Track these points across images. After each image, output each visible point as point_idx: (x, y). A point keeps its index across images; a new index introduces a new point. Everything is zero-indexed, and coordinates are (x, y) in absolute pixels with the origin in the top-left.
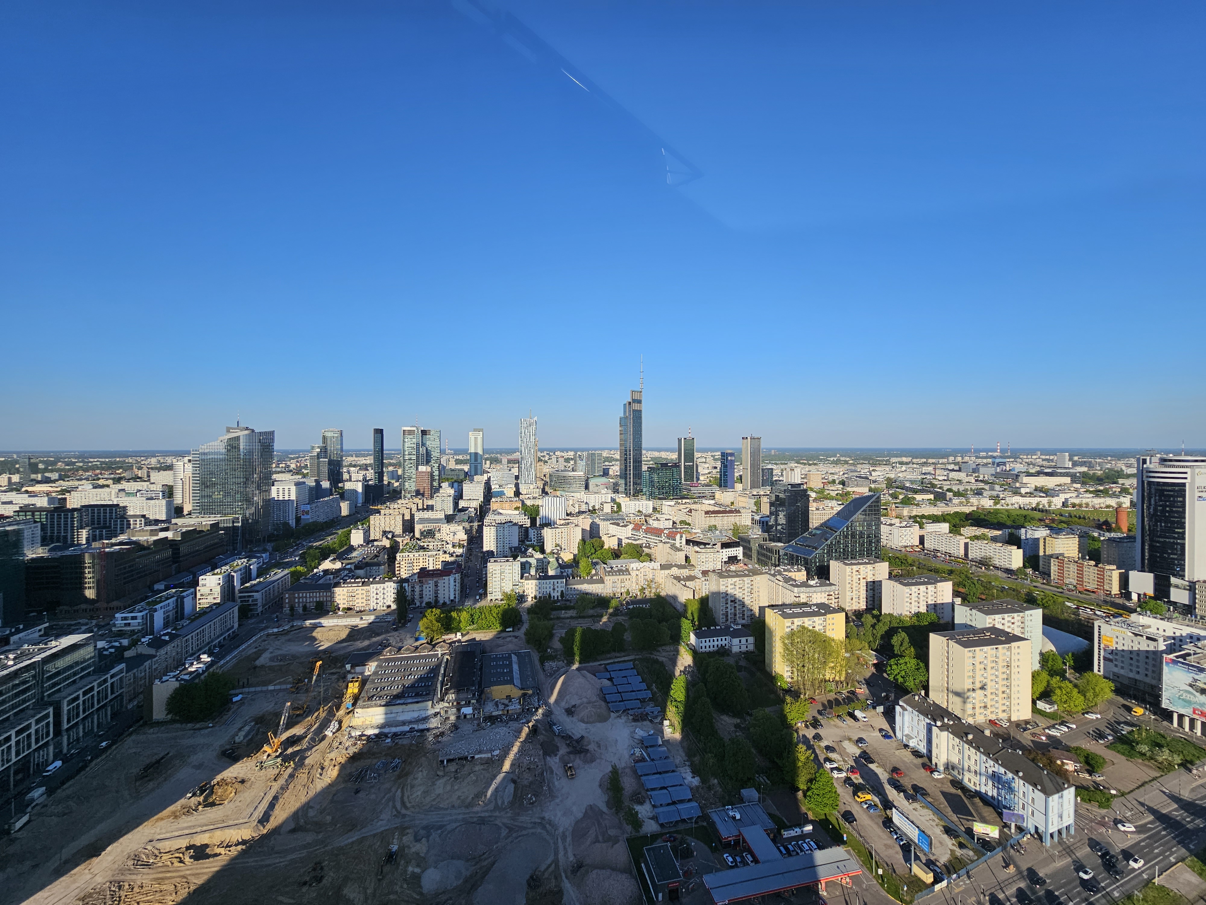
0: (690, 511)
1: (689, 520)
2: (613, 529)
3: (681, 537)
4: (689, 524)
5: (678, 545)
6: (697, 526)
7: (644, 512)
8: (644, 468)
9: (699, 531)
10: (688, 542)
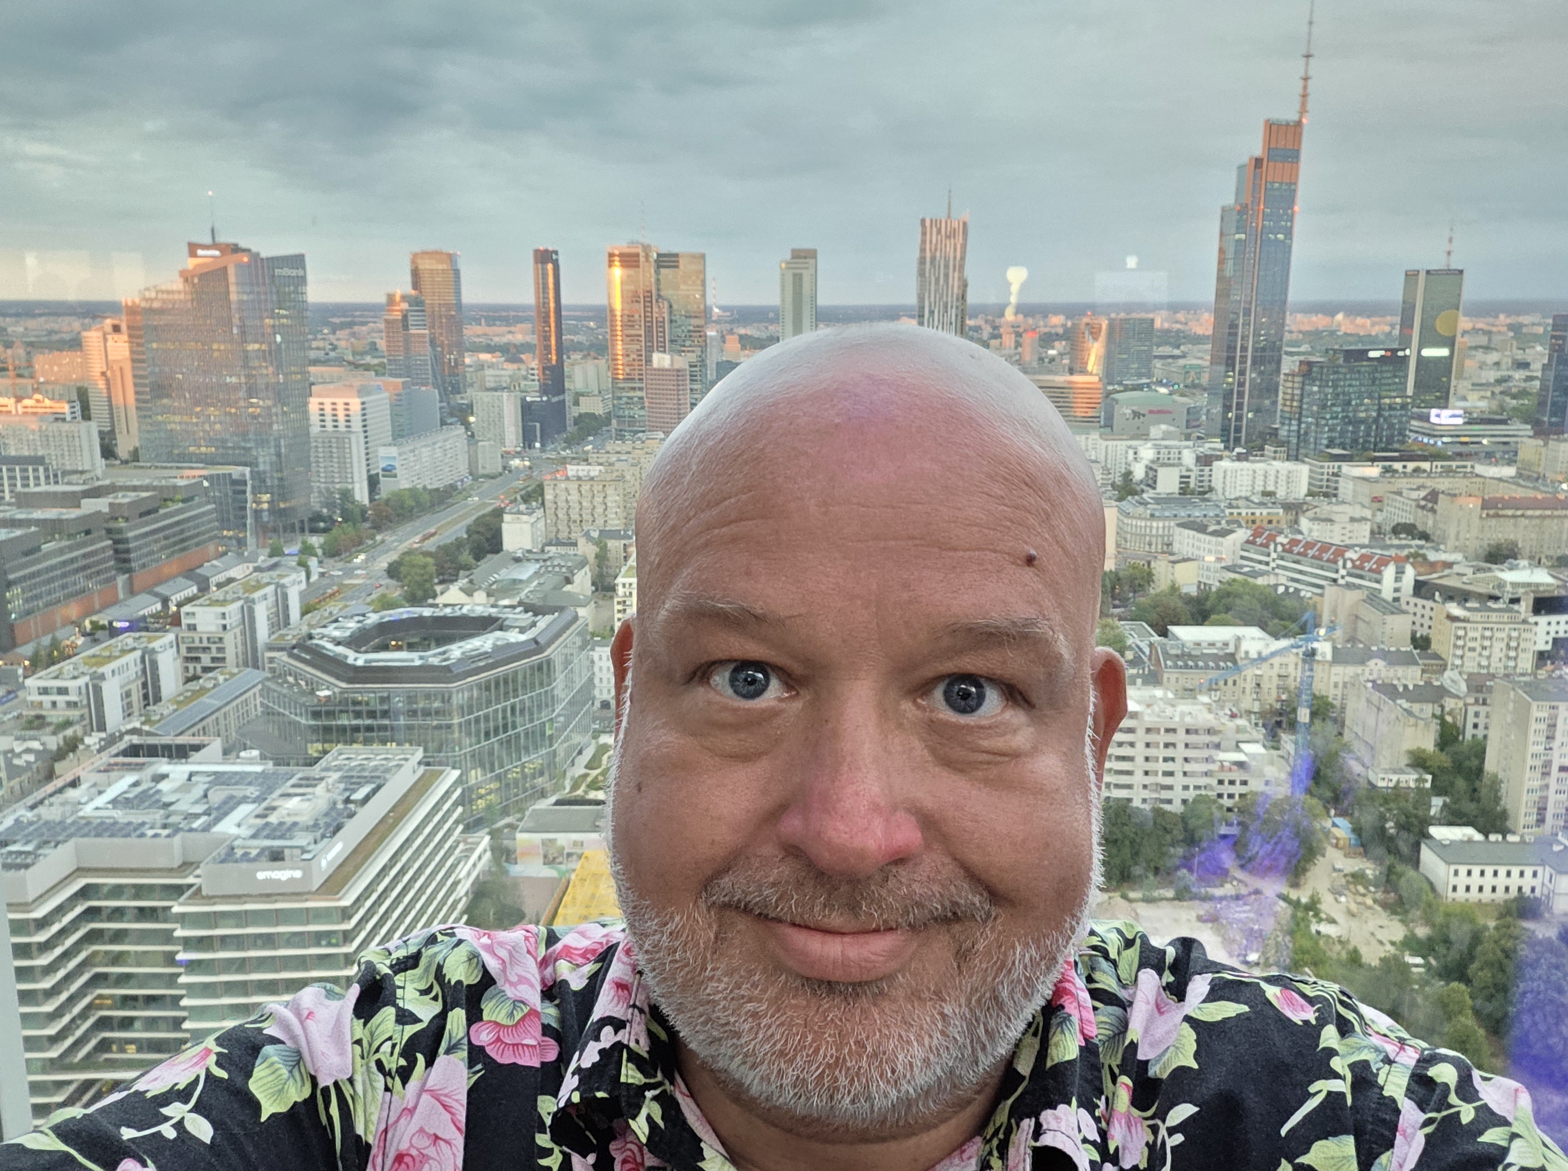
0: (1433, 496)
1: (1426, 522)
2: (1185, 541)
3: (1400, 572)
4: (1425, 536)
5: (1388, 594)
6: (1451, 543)
7: (1281, 494)
8: (1289, 365)
9: (1458, 557)
10: (1420, 589)
